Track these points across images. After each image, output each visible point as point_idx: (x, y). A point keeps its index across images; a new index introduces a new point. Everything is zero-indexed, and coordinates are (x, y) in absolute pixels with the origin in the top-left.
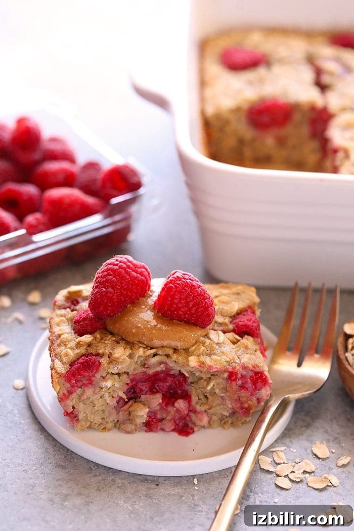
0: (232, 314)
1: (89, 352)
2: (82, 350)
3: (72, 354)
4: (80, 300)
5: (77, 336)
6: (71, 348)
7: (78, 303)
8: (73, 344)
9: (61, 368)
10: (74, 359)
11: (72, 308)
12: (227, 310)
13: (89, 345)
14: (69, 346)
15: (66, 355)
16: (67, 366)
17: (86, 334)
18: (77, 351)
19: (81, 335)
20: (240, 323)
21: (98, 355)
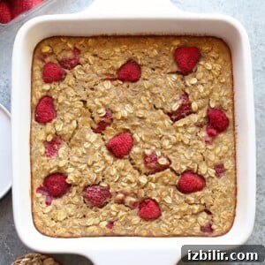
0: (118, 69)
1: (48, 95)
4: (47, 55)
6: (40, 92)
7: (46, 57)
9: (35, 102)
10: (42, 97)
11: (43, 60)
12: (116, 67)
13: (48, 91)
14: (39, 89)
16: (38, 101)
18: (43, 94)
21: (52, 98)
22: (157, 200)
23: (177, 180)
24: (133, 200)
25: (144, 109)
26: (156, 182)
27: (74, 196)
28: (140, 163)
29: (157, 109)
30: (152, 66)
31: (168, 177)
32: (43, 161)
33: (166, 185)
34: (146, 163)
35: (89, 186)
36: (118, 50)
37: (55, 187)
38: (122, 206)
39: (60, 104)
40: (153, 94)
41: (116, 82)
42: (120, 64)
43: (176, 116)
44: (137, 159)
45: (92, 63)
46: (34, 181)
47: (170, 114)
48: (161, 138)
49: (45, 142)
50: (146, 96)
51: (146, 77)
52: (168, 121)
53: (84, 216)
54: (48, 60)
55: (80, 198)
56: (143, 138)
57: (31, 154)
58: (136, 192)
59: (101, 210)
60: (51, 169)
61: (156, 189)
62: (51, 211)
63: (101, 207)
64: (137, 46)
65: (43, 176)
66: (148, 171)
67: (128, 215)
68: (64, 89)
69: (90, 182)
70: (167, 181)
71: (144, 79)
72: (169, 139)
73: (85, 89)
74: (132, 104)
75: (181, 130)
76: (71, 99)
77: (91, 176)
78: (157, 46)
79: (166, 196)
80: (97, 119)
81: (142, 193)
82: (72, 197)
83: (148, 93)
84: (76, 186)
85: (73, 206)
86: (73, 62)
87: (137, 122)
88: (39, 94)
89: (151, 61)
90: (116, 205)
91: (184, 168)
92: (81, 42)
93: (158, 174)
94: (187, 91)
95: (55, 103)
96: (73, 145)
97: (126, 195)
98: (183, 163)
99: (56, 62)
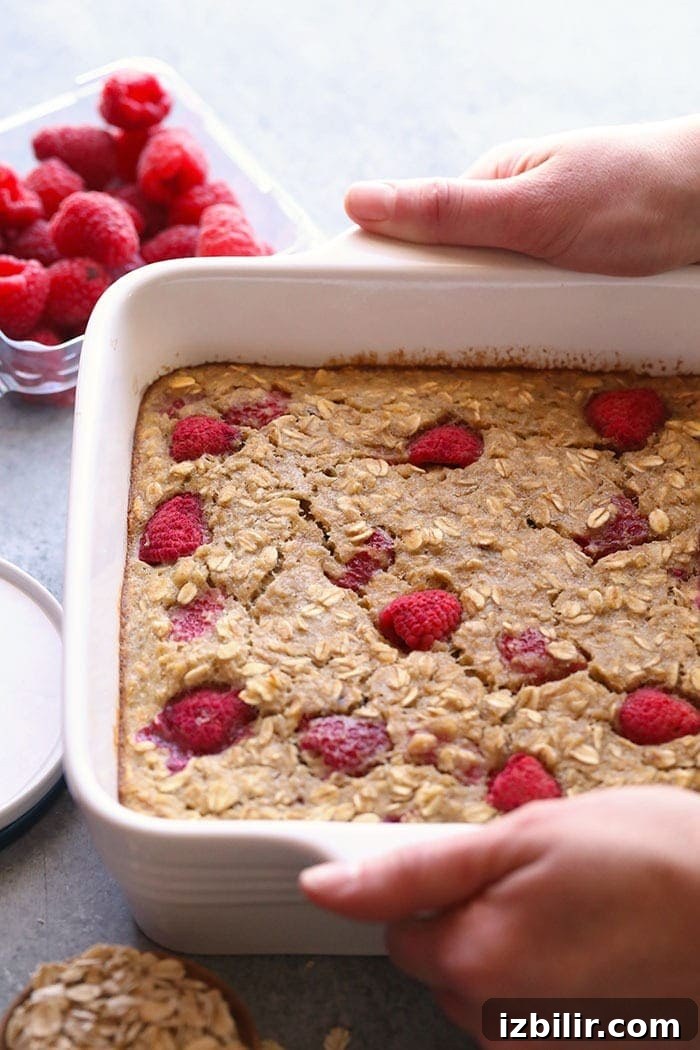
0: (411, 434)
1: (187, 490)
2: (175, 486)
3: (160, 490)
4: (185, 400)
5: (173, 462)
6: (161, 482)
7: (182, 404)
8: (163, 475)
9: (143, 511)
10: (165, 498)
11: (172, 413)
12: (403, 428)
13: (187, 478)
14: (159, 477)
15: (153, 491)
16: (152, 510)
17: (186, 460)
18: (169, 488)
19: (179, 460)
20: (420, 450)
21: (198, 496)
22: (552, 754)
23: (615, 703)
24: (469, 755)
25: (497, 526)
26: (541, 708)
27: (266, 745)
28: (487, 657)
29: (539, 526)
30: (518, 429)
31: (583, 694)
32: (162, 651)
33: (578, 715)
34: (507, 655)
35: (317, 715)
36: (407, 391)
37: (200, 721)
38: (429, 770)
39: (225, 506)
40: (522, 491)
41: (403, 468)
42: (416, 421)
43: (598, 543)
44: (477, 647)
45: (327, 415)
46: (129, 712)
47: (581, 541)
48: (554, 597)
49: (171, 606)
50: (502, 494)
51: (501, 451)
52: (574, 555)
53: (300, 800)
54: (189, 410)
55: (288, 751)
56: (496, 598)
57: (122, 639)
58: (475, 734)
59: (356, 782)
60: (190, 667)
61: (542, 726)
62: (186, 785)
63: (360, 775)
64: (468, 384)
65: (163, 690)
66: (515, 677)
67: (453, 796)
68: (240, 469)
69: (320, 704)
70: (580, 703)
71: (495, 456)
72: (581, 597)
73: (306, 471)
74: (458, 515)
75: (616, 578)
76: (260, 492)
77: (326, 687)
78: (530, 386)
79: (578, 745)
80: (345, 548)
81: (497, 736)
82: (260, 748)
83: (507, 487)
84: (271, 713)
85: (264, 772)
86: (268, 411)
87: (472, 557)
88: (157, 488)
89: (512, 417)
90: (410, 768)
91: (636, 670)
92: (294, 378)
93: (551, 687)
94: (633, 484)
95: (208, 507)
96: (266, 612)
97: (444, 737)
98: (630, 658)
99: (215, 414)
